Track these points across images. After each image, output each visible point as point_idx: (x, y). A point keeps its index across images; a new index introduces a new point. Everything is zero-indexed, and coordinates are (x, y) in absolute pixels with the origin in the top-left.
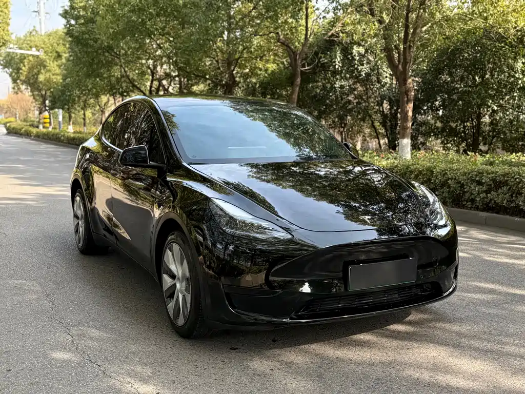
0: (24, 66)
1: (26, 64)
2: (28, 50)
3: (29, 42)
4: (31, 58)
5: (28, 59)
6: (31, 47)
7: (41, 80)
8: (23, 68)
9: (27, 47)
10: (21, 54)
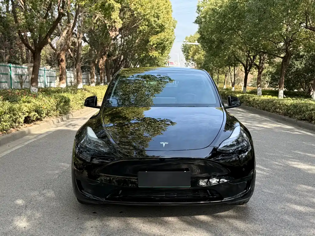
0: (191, 51)
1: (192, 50)
2: (193, 42)
3: (194, 38)
4: (194, 47)
5: (193, 47)
6: (195, 41)
7: (195, 58)
8: (190, 53)
9: (193, 41)
10: (190, 44)
